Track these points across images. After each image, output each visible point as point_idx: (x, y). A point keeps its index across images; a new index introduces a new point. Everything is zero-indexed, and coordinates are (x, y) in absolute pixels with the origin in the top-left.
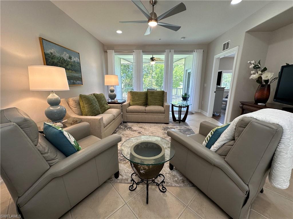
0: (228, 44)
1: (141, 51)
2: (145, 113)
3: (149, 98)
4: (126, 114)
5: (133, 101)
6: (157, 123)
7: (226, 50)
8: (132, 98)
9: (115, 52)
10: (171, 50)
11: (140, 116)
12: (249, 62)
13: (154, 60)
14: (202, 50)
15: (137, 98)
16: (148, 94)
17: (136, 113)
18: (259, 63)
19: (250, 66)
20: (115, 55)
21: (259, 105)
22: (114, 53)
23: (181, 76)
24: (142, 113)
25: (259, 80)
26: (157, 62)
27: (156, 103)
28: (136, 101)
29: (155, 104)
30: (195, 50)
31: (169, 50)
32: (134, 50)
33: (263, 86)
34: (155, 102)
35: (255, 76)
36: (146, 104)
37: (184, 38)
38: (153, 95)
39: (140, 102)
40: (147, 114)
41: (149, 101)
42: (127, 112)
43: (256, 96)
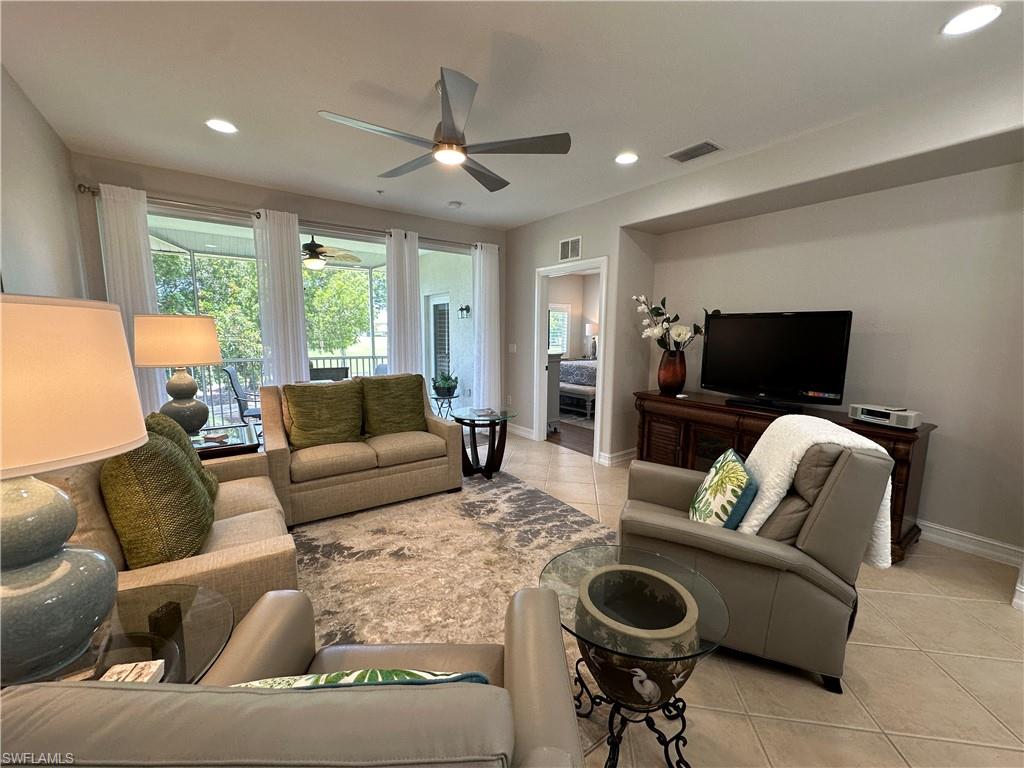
0: (576, 243)
1: (295, 218)
2: (376, 471)
3: (372, 405)
4: (291, 491)
5: (303, 428)
6: (420, 498)
7: (570, 259)
8: (302, 415)
9: (151, 199)
10: (409, 233)
11: (358, 484)
12: (635, 297)
13: (321, 253)
14: (497, 247)
15: (326, 414)
16: (366, 389)
17: (339, 477)
18: (663, 303)
19: (639, 308)
20: (149, 213)
21: (679, 399)
22: (144, 206)
23: (357, 307)
24: (365, 473)
25: (663, 341)
26: (332, 261)
27: (402, 422)
28: (323, 427)
29: (399, 428)
30: (479, 244)
31: (403, 232)
32: (262, 211)
33: (672, 354)
34: (397, 419)
35: (656, 332)
36: (363, 432)
37: (459, 204)
38: (388, 392)
39: (342, 426)
40: (386, 470)
41: (373, 419)
42: (292, 482)
43: (662, 378)
